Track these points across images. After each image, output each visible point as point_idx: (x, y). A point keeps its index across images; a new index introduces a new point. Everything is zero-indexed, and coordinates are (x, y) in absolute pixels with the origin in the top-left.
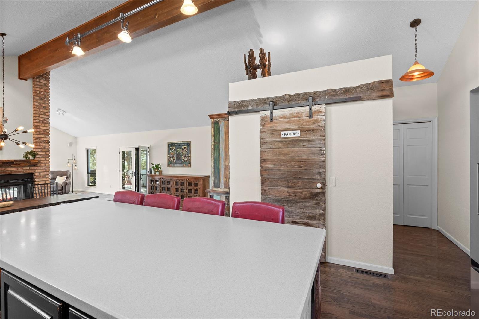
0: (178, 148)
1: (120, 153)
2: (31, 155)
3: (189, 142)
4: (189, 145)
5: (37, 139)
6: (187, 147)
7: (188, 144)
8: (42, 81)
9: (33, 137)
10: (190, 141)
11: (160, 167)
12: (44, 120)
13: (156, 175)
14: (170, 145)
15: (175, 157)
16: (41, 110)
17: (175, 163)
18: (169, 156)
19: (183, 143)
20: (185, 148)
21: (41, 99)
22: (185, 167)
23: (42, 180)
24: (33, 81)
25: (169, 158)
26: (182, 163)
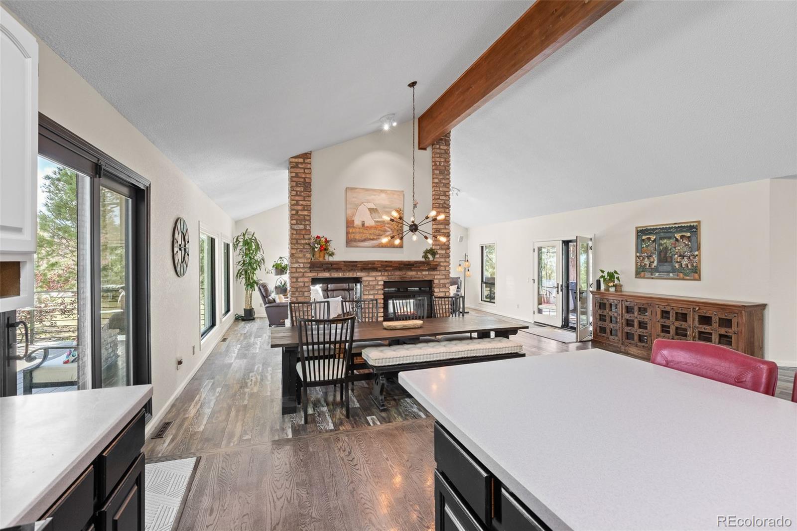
0: (661, 238)
1: (534, 251)
2: (431, 255)
3: (695, 224)
4: (695, 230)
5: (437, 231)
6: (689, 234)
7: (693, 229)
8: (442, 147)
9: (433, 229)
10: (699, 222)
11: (618, 278)
12: (445, 203)
13: (610, 292)
14: (642, 233)
15: (655, 257)
16: (441, 189)
17: (657, 270)
18: (638, 254)
19: (677, 226)
20: (682, 237)
21: (441, 173)
22: (683, 279)
23: (441, 290)
24: (433, 149)
25: (639, 260)
26: (674, 270)
